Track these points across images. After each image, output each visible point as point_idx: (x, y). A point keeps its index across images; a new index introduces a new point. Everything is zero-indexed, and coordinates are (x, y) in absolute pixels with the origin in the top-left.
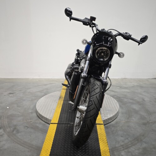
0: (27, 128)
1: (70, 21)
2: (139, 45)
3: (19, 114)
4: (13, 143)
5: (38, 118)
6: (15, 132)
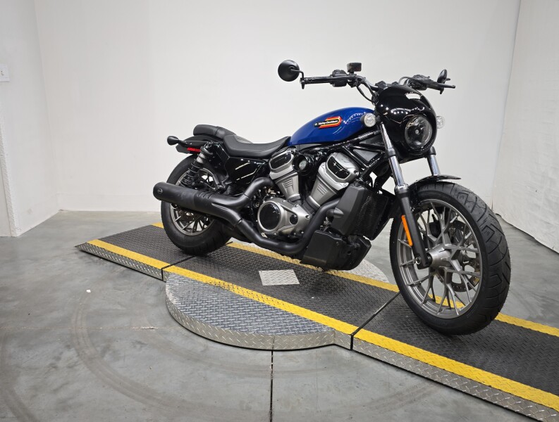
0: (141, 347)
1: (303, 88)
2: (441, 93)
3: (119, 308)
4: (104, 386)
5: (170, 319)
6: (107, 357)
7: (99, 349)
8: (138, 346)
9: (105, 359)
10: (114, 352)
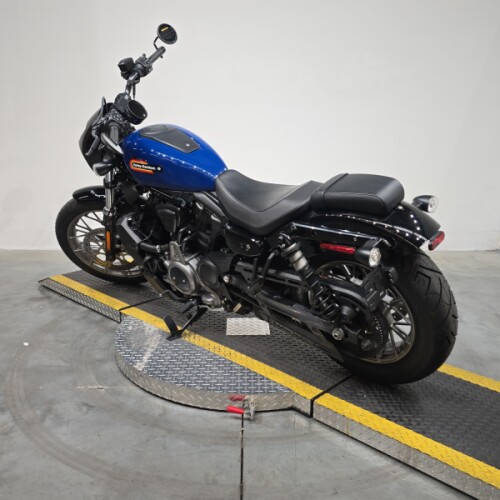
0: (88, 410)
3: (62, 364)
4: (44, 457)
5: (121, 377)
6: (48, 422)
7: (38, 412)
8: (85, 409)
9: (46, 424)
10: (56, 416)
